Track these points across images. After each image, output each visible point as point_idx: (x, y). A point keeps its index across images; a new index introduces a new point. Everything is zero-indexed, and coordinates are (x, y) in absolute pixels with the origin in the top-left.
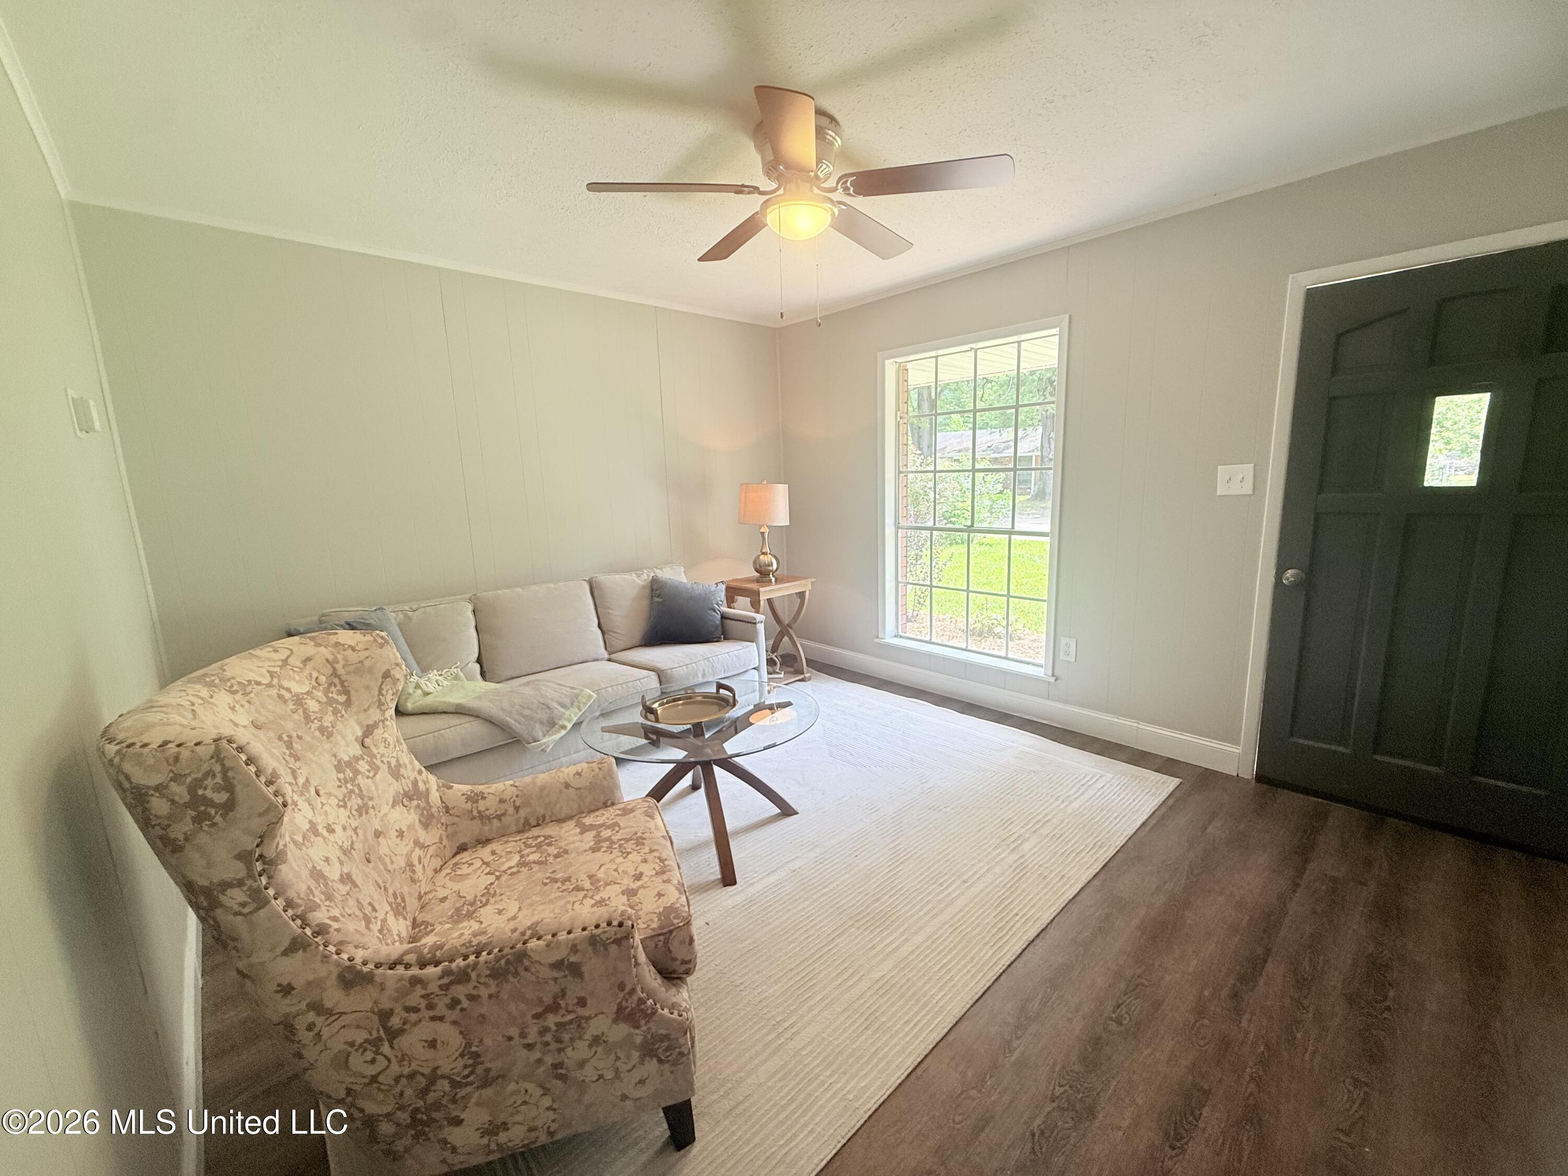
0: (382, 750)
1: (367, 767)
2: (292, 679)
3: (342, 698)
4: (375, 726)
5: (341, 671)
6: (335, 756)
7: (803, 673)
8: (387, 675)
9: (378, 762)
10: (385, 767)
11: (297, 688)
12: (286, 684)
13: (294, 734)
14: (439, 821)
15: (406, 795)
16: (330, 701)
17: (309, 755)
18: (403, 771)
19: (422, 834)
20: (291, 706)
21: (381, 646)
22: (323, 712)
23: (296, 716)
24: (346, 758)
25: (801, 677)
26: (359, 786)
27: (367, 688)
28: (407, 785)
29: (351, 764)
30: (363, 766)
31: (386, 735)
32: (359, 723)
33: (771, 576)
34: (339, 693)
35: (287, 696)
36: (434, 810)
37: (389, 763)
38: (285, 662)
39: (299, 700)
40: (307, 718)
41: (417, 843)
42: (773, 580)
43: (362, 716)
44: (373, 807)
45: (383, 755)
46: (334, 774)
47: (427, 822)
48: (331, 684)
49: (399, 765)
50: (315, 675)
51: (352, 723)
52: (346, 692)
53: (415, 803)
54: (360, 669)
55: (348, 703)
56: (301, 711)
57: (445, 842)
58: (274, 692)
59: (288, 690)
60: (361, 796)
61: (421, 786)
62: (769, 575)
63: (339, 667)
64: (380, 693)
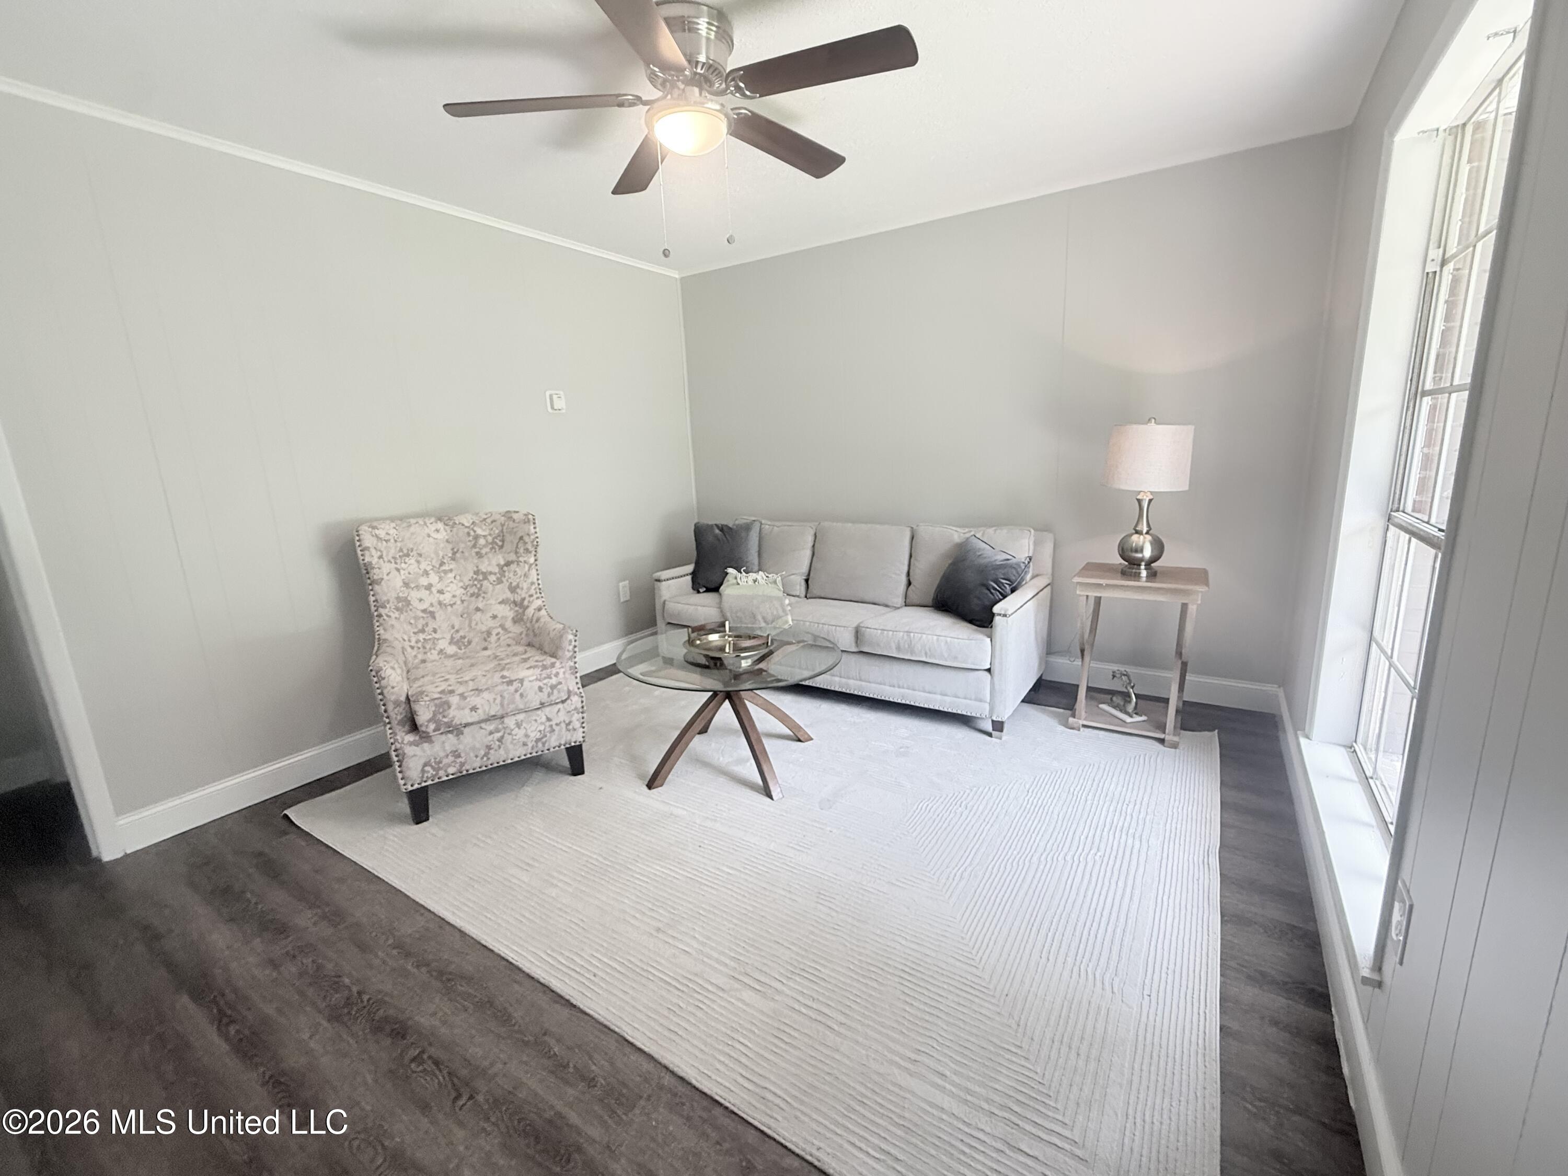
0: (511, 575)
1: (495, 579)
2: (481, 528)
3: (500, 543)
4: (512, 562)
5: (505, 531)
6: (477, 567)
7: (1164, 733)
8: (521, 538)
9: (504, 580)
10: (508, 584)
11: (479, 531)
12: (475, 528)
13: (461, 550)
14: (525, 623)
15: (515, 603)
16: (493, 543)
17: (462, 561)
18: (518, 590)
19: (509, 624)
20: (471, 538)
21: (525, 523)
22: (485, 546)
23: (469, 543)
24: (484, 570)
25: (1162, 736)
26: (481, 585)
27: (512, 542)
28: (518, 599)
29: (485, 575)
30: (492, 578)
31: (517, 569)
32: (503, 557)
33: (1143, 567)
34: (500, 541)
35: (472, 533)
36: (525, 617)
37: (511, 583)
38: (485, 519)
39: (477, 537)
40: (474, 546)
41: (502, 626)
42: (1144, 573)
43: (506, 555)
44: (484, 598)
45: (510, 578)
46: (471, 574)
47: (517, 620)
48: (499, 536)
49: (518, 586)
50: (494, 529)
51: (500, 557)
52: (503, 541)
53: (517, 608)
54: (512, 532)
55: (501, 547)
56: (473, 542)
57: (523, 636)
58: (467, 530)
59: (475, 532)
60: (479, 589)
61: (526, 603)
62: (1140, 565)
63: (505, 528)
64: (517, 547)
